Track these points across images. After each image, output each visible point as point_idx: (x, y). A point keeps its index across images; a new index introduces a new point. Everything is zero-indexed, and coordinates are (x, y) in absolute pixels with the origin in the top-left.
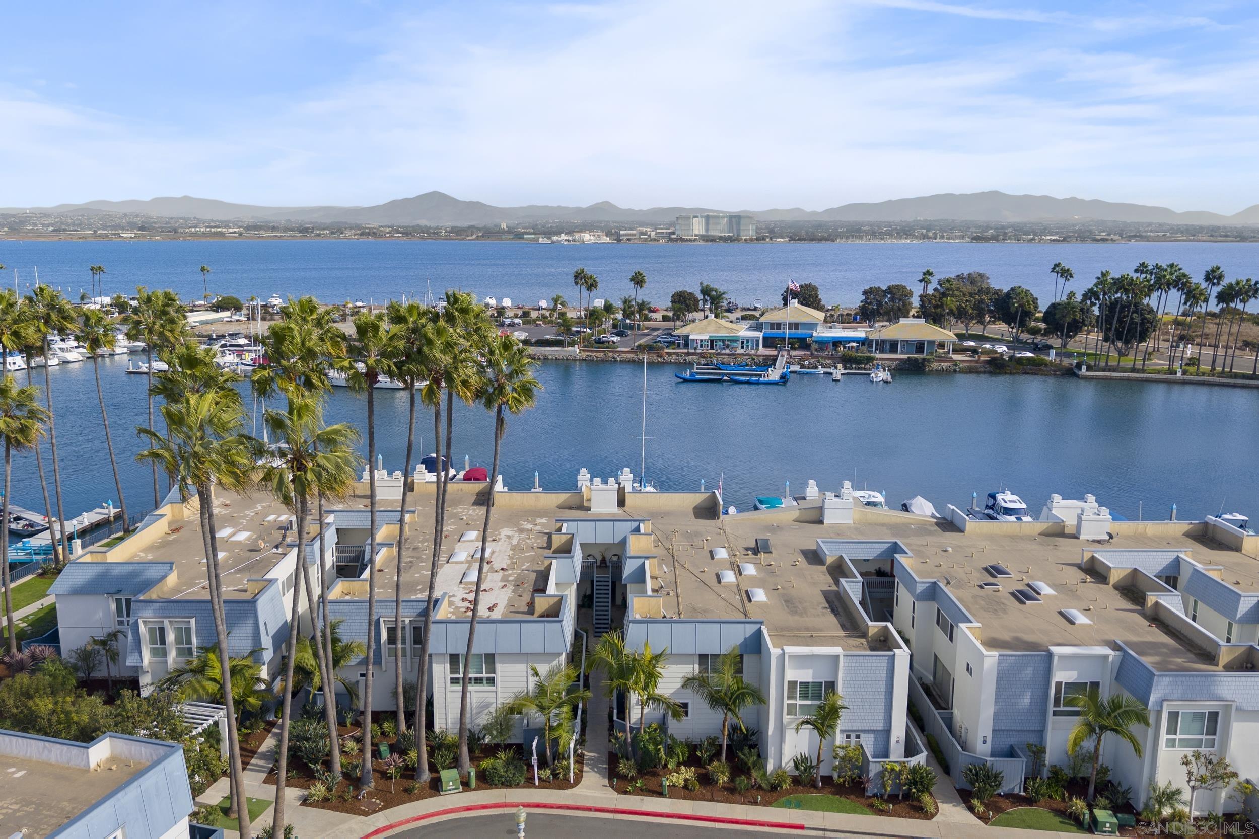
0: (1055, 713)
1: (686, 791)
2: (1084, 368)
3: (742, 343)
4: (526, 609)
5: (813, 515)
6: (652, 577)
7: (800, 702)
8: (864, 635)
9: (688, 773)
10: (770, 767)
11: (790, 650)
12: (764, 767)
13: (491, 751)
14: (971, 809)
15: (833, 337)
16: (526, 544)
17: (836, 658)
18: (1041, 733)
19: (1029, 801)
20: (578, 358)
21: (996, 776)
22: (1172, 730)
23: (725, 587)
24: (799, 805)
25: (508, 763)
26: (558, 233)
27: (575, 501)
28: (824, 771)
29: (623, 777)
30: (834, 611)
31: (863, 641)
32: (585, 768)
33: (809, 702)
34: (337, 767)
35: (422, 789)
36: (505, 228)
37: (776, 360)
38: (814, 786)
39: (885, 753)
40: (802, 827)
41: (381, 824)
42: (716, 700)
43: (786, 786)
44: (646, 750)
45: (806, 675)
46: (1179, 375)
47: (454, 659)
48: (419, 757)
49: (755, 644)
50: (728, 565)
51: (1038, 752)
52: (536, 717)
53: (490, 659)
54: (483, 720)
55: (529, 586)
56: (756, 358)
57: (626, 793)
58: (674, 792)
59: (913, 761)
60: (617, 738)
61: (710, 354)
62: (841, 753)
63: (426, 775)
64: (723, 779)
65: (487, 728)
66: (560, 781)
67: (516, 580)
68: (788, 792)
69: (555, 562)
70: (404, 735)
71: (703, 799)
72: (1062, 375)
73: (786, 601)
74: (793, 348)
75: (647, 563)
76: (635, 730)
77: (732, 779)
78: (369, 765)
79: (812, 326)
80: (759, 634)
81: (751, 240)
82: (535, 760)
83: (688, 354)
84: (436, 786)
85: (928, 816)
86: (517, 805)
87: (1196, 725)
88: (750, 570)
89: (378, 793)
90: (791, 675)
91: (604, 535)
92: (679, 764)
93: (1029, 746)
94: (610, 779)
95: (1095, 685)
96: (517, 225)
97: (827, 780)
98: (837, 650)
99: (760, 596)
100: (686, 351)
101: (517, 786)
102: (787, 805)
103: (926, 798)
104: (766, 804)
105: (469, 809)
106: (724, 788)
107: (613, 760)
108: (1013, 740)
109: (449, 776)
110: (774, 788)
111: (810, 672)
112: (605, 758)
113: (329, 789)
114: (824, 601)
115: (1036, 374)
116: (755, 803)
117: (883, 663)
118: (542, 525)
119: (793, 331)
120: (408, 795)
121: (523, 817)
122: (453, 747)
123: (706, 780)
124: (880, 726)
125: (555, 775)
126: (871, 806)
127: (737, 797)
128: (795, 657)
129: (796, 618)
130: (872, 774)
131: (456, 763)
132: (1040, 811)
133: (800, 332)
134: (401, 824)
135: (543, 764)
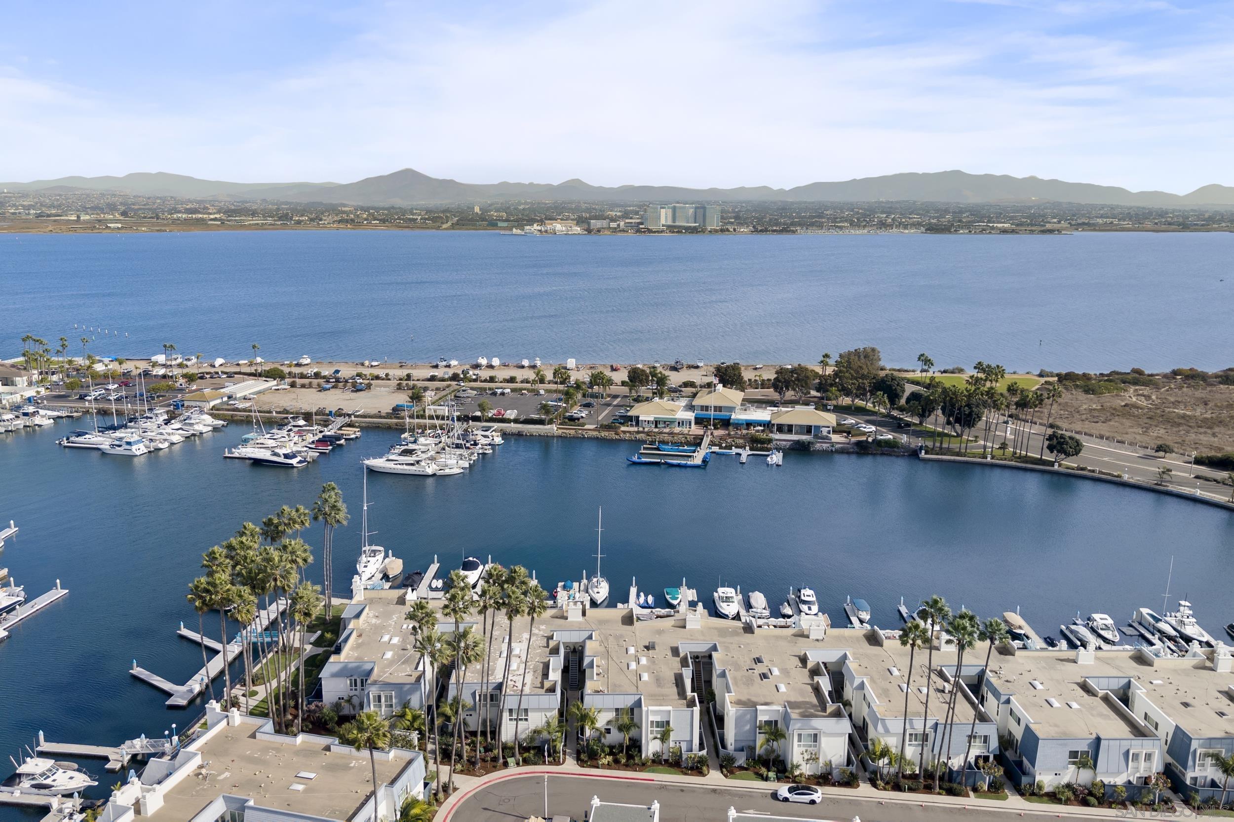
0: (759, 733)
1: (609, 766)
2: (923, 452)
3: (679, 423)
4: (539, 686)
5: (681, 624)
6: (597, 666)
7: (655, 729)
8: (685, 698)
9: (610, 758)
10: (643, 756)
11: (651, 708)
12: (641, 756)
13: (527, 749)
14: (722, 772)
15: (746, 420)
16: (536, 645)
17: (670, 711)
18: (755, 741)
19: (746, 769)
20: (555, 434)
21: (732, 759)
22: (800, 740)
23: (631, 671)
24: (653, 772)
25: (535, 755)
26: (531, 222)
27: (559, 614)
28: (665, 757)
29: (582, 761)
30: (677, 686)
31: (685, 701)
32: (567, 757)
33: (659, 729)
34: (465, 758)
35: (500, 766)
36: (478, 211)
37: (702, 439)
38: (661, 764)
39: (690, 750)
40: (653, 780)
41: (487, 780)
42: (620, 729)
43: (649, 764)
44: (592, 748)
45: (658, 718)
46: (989, 459)
47: (511, 711)
48: (499, 753)
49: (639, 704)
50: (633, 658)
51: (752, 749)
52: (545, 735)
53: (526, 711)
54: (523, 736)
55: (540, 672)
56: (688, 437)
57: (583, 767)
58: (604, 767)
59: (701, 753)
60: (580, 744)
61: (654, 432)
62: (671, 750)
63: (501, 761)
64: (623, 761)
65: (525, 740)
66: (556, 762)
67: (534, 668)
68: (650, 766)
69: (551, 659)
70: (490, 744)
71: (615, 769)
72: (909, 455)
73: (657, 680)
74: (716, 428)
75: (595, 659)
76: (588, 740)
77: (627, 761)
78: (478, 757)
79: (731, 409)
80: (640, 699)
81: (716, 231)
82: (546, 754)
83: (638, 432)
84: (506, 765)
85: (704, 775)
86: (544, 773)
87: (810, 738)
88: (644, 661)
89: (482, 768)
90: (651, 718)
91: (575, 638)
92: (606, 755)
93: (749, 747)
94: (577, 761)
95: (776, 722)
96: (490, 205)
97: (666, 761)
98: (670, 708)
99: (645, 677)
100: (636, 429)
101: (539, 764)
102: (649, 771)
103: (705, 768)
104: (641, 771)
105: (520, 774)
106: (624, 765)
107: (578, 753)
108: (743, 744)
109: (511, 761)
110: (644, 764)
111: (659, 717)
112: (575, 752)
113: (463, 766)
114: (673, 679)
115: (891, 455)
116: (636, 771)
117: (689, 713)
118: (543, 630)
119: (718, 413)
120: (495, 768)
121: (546, 777)
122: (512, 748)
123: (617, 761)
124: (688, 739)
125: (554, 760)
126: (682, 772)
127: (629, 768)
128: (651, 711)
129: (659, 689)
130: (683, 759)
131: (513, 755)
132: (750, 773)
133: (724, 414)
134: (494, 780)
135: (549, 756)
